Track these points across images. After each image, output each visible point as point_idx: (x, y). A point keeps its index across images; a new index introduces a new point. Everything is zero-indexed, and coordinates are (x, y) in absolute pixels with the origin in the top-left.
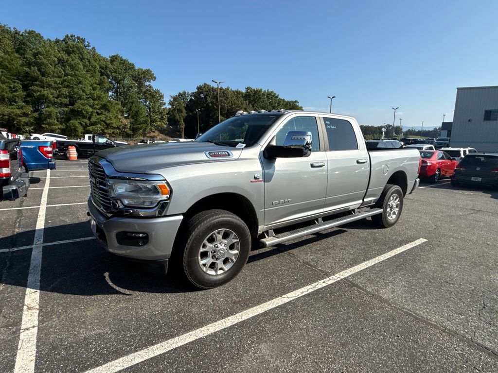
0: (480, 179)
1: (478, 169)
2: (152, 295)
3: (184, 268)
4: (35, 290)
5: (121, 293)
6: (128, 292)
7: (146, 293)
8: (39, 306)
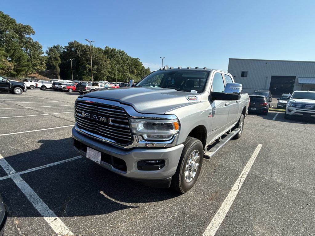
0: (255, 109)
1: (254, 103)
2: (153, 204)
3: (179, 181)
4: (54, 218)
5: (130, 207)
6: (133, 205)
7: (148, 204)
8: (72, 232)
